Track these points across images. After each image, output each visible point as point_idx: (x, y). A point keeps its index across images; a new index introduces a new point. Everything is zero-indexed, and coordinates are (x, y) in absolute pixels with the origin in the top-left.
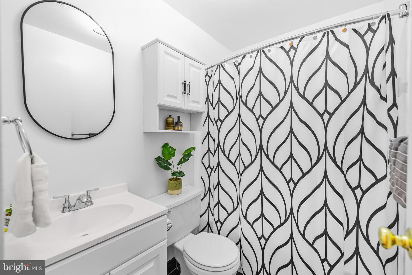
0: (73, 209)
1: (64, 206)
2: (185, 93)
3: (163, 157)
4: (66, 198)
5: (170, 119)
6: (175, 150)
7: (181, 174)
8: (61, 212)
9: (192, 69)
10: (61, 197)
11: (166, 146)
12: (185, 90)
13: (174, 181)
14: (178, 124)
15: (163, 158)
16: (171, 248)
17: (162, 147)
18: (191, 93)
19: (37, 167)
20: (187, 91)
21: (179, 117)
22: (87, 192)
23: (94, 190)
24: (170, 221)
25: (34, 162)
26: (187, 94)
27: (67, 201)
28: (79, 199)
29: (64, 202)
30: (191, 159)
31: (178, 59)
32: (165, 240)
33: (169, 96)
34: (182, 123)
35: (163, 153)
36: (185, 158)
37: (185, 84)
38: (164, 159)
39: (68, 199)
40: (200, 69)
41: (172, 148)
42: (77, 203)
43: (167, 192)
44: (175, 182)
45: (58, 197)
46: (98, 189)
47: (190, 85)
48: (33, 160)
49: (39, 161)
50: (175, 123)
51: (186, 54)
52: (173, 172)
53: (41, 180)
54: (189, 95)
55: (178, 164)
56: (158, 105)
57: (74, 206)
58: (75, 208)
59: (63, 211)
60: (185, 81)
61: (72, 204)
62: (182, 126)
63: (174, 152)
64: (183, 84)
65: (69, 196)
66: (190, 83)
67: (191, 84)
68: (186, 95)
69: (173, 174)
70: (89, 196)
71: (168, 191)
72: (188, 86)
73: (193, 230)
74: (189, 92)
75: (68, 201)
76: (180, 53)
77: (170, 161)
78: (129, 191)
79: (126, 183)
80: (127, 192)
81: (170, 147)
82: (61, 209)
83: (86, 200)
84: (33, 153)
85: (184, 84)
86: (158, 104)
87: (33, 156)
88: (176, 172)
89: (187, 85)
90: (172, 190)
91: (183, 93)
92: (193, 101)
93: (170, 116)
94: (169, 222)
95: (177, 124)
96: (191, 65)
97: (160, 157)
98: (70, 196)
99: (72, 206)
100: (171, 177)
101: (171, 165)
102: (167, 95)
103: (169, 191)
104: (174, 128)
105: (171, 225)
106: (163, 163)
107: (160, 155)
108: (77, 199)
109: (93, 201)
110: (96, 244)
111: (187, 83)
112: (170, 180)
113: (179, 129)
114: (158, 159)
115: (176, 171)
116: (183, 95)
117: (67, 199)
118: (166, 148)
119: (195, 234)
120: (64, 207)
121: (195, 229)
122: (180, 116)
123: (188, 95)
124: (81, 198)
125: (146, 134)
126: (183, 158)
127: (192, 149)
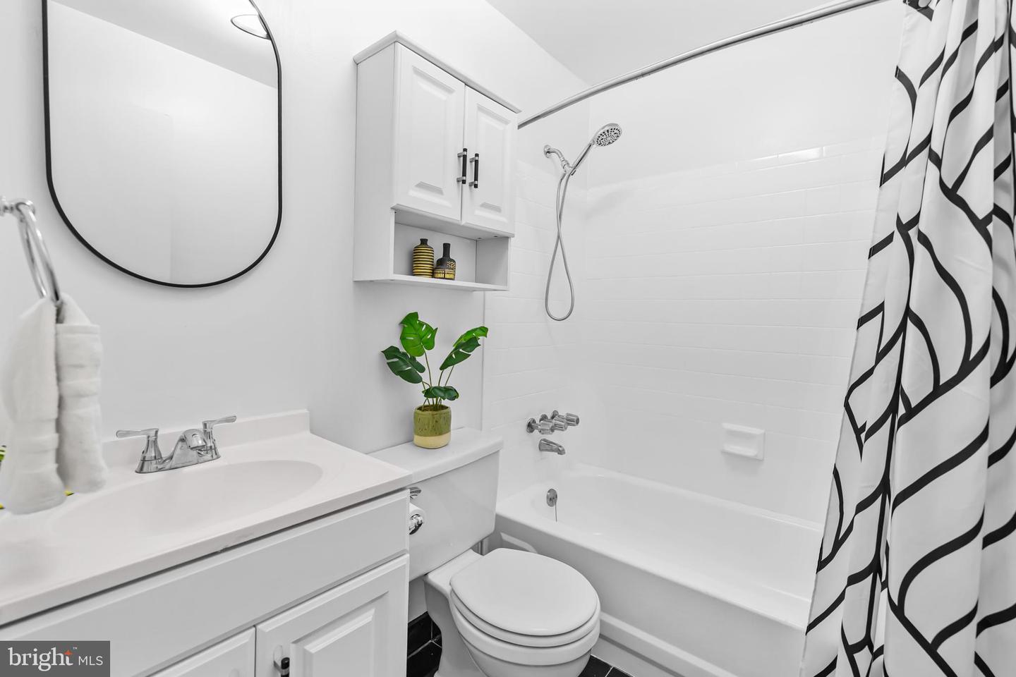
0: (168, 467)
1: (144, 458)
2: (464, 182)
3: (402, 350)
4: (149, 437)
5: (423, 249)
6: (433, 332)
7: (451, 393)
8: (136, 472)
9: (485, 119)
10: (136, 433)
11: (410, 321)
12: (464, 174)
13: (430, 412)
14: (443, 264)
15: (405, 351)
16: (420, 585)
17: (401, 323)
18: (479, 183)
19: (73, 330)
20: (470, 177)
21: (446, 247)
22: (205, 425)
23: (221, 421)
24: (417, 508)
25: (64, 318)
26: (470, 185)
27: (152, 442)
28: (183, 440)
29: (144, 448)
30: (475, 353)
31: (449, 90)
32: (403, 555)
33: (421, 186)
34: (454, 262)
35: (403, 338)
36: (461, 350)
37: (465, 157)
38: (404, 354)
39: (156, 439)
40: (506, 122)
41: (427, 324)
42: (178, 451)
43: (410, 440)
44: (433, 415)
45: (128, 433)
46: (231, 420)
47: (477, 162)
48: (62, 314)
49: (77, 315)
50: (435, 261)
51: (471, 81)
52: (427, 387)
53: (81, 366)
54: (476, 186)
55: (443, 368)
56: (392, 208)
57: (171, 458)
58: (173, 463)
59: (141, 471)
60: (465, 150)
61: (165, 455)
62: (454, 269)
63: (433, 337)
64: (459, 157)
65: (157, 432)
66: (477, 155)
67: (480, 159)
68: (466, 186)
69: (428, 393)
70: (207, 434)
71: (415, 440)
72: (474, 163)
73: (478, 543)
74: (476, 179)
75: (155, 442)
76: (455, 75)
77: (421, 360)
78: (312, 431)
79: (305, 411)
80: (308, 434)
81: (422, 324)
82: (137, 466)
83: (200, 443)
84: (63, 295)
85: (462, 158)
86: (394, 204)
87: (62, 303)
88: (435, 387)
89: (471, 162)
90: (425, 436)
91: (458, 181)
92: (485, 206)
93: (424, 242)
94: (415, 511)
95: (441, 263)
96: (480, 109)
97: (397, 349)
98: (159, 433)
99: (164, 459)
100: (422, 400)
101: (422, 369)
102: (417, 183)
103: (417, 439)
104: (433, 273)
105: (420, 519)
106: (401, 363)
107: (397, 343)
108: (178, 438)
109: (220, 450)
110: (221, 548)
111: (470, 155)
112: (420, 409)
113: (447, 276)
114: (390, 353)
115: (435, 384)
116: (458, 186)
117: (152, 439)
118: (412, 325)
119: (481, 554)
120: (144, 460)
121: (482, 542)
122: (449, 244)
123: (473, 187)
124: (189, 437)
125: (358, 283)
126: (456, 351)
127: (479, 332)
